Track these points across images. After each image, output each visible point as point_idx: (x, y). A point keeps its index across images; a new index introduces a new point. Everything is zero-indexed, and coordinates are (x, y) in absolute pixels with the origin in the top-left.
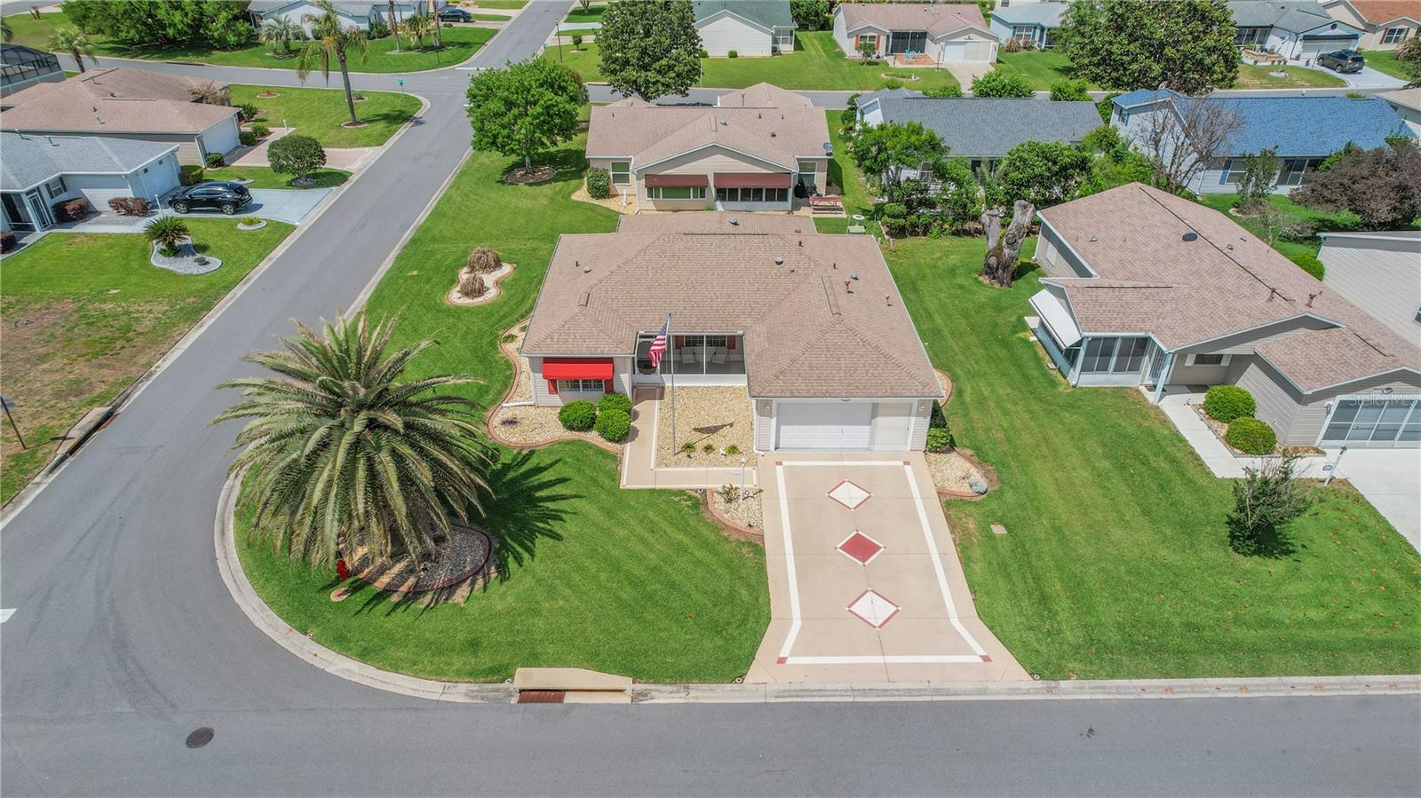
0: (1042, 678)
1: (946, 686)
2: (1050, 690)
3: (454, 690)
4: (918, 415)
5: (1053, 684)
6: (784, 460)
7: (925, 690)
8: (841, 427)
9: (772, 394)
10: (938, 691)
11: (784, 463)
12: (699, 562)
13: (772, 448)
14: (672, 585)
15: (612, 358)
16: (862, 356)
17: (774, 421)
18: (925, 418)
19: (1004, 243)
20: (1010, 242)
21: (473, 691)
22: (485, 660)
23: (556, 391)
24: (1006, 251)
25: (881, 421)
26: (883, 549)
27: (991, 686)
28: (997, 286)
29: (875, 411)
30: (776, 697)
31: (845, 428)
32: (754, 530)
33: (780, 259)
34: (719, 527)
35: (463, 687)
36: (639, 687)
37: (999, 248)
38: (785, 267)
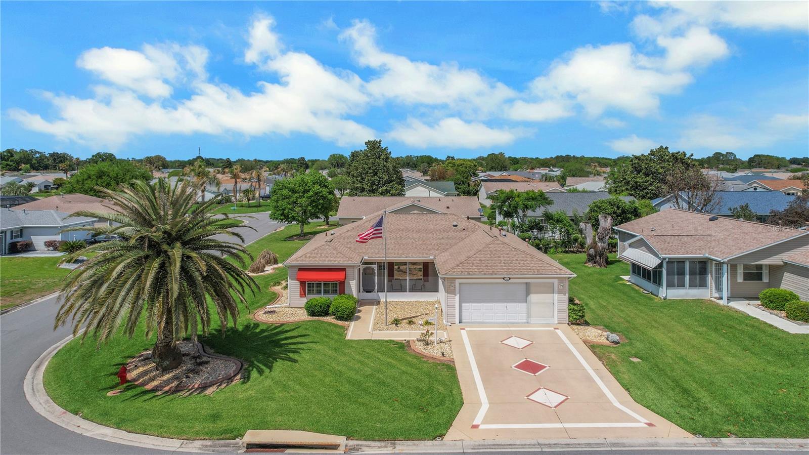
0: (704, 436)
1: (621, 441)
2: (715, 445)
3: (190, 445)
4: (559, 292)
5: (716, 440)
6: (467, 327)
7: (602, 444)
8: (505, 304)
9: (454, 274)
10: (614, 445)
11: (466, 329)
12: (404, 372)
13: (457, 321)
14: (382, 384)
15: (345, 269)
16: (515, 256)
17: (457, 297)
18: (565, 295)
19: (597, 239)
20: (601, 237)
21: (206, 446)
22: (222, 425)
23: (305, 295)
24: (599, 244)
25: (533, 297)
26: (548, 368)
27: (661, 441)
28: (598, 267)
29: (528, 289)
30: (472, 449)
31: (509, 304)
32: (447, 358)
33: (455, 223)
34: (419, 356)
35: (198, 443)
36: (351, 443)
37: (595, 243)
38: (459, 228)
